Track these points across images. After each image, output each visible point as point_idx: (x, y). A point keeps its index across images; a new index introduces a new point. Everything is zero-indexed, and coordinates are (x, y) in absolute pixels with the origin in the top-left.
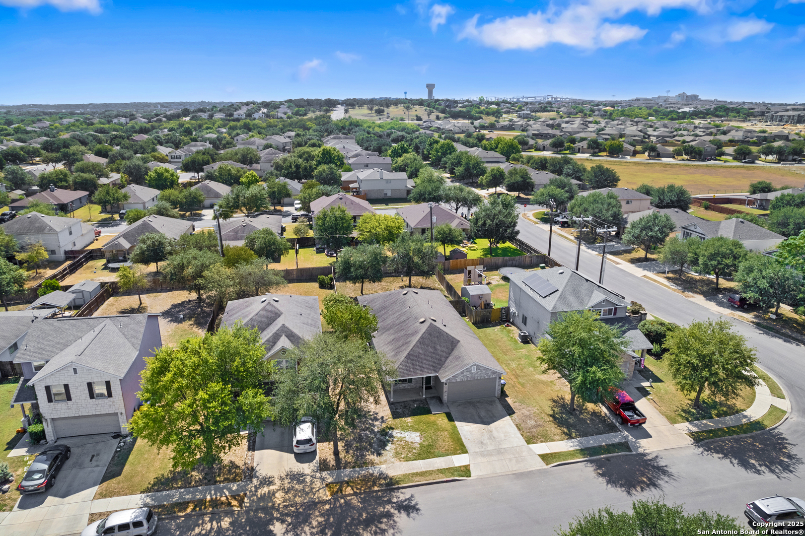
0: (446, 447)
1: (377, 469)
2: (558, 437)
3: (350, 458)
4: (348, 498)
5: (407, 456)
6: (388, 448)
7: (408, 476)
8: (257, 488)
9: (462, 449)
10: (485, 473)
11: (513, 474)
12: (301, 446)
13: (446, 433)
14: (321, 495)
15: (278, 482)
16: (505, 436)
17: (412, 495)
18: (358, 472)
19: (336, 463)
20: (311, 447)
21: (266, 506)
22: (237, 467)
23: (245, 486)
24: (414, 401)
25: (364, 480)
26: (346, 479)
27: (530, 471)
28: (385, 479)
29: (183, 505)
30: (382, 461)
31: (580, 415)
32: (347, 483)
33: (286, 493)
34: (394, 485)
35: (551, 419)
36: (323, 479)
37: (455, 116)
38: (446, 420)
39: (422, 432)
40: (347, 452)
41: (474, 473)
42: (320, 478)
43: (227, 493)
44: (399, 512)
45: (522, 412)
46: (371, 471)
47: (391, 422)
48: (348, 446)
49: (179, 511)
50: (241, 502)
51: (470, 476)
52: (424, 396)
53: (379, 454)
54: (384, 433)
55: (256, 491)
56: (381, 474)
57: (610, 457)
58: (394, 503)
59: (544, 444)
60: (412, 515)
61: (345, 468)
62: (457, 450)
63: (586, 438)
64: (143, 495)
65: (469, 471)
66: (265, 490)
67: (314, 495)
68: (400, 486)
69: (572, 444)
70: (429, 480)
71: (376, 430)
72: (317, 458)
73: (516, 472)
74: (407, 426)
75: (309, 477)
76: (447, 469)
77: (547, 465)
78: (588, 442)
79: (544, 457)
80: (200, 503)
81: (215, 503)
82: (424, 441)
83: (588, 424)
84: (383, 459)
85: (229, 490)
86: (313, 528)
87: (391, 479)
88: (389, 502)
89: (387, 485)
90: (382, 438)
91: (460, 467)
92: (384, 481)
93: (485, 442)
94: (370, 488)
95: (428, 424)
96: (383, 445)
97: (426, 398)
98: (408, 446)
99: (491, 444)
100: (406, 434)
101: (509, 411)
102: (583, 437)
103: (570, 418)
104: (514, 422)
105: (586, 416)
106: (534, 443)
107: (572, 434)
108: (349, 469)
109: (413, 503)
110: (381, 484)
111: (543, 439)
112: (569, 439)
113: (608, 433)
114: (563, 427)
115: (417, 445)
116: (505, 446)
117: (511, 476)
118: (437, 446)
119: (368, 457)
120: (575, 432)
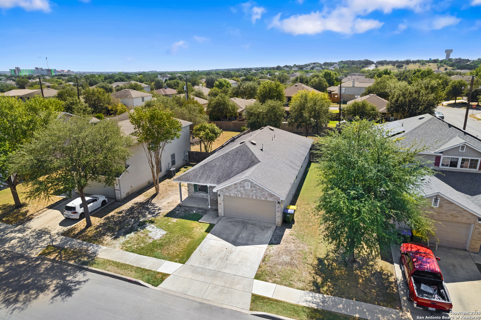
0: (172, 251)
1: (96, 248)
2: (301, 285)
3: (91, 233)
4: (45, 262)
5: (131, 247)
6: (128, 235)
8: (11, 232)
9: (183, 259)
10: (174, 289)
11: (201, 303)
13: (189, 240)
14: (34, 252)
15: (27, 233)
16: (240, 262)
17: (87, 280)
18: (83, 245)
19: (78, 233)
20: (73, 214)
22: (26, 215)
23: (8, 228)
25: (75, 252)
26: (66, 247)
27: (222, 309)
28: (90, 258)
30: (110, 243)
31: (356, 269)
33: (19, 242)
34: (87, 265)
35: (316, 262)
36: (53, 241)
38: (204, 230)
39: (170, 232)
41: (164, 285)
45: (287, 245)
46: (90, 248)
47: (159, 218)
48: (104, 225)
51: (156, 286)
52: (209, 207)
53: (115, 238)
54: (143, 223)
55: (7, 234)
56: (94, 253)
58: (64, 280)
59: (274, 285)
61: (79, 239)
62: (178, 258)
63: (337, 299)
65: (162, 280)
66: (13, 235)
67: (32, 250)
69: (310, 299)
71: (141, 220)
72: (73, 225)
73: (207, 302)
74: (166, 224)
75: (48, 236)
76: (146, 270)
77: (251, 309)
78: (336, 304)
79: (256, 299)
82: (161, 240)
83: (358, 283)
84: (113, 242)
87: (93, 260)
88: (63, 278)
92: (85, 259)
93: (212, 260)
94: (69, 260)
95: (184, 228)
97: (211, 209)
98: (143, 239)
99: (216, 264)
100: (155, 230)
101: (276, 240)
102: (334, 296)
103: (339, 269)
104: (266, 252)
105: (364, 274)
106: (263, 280)
107: (323, 287)
108: (79, 241)
109: (77, 287)
110: (80, 261)
111: (279, 280)
112: (313, 291)
113: (379, 305)
114: (320, 275)
115: (151, 241)
116: (226, 271)
117: (195, 303)
118: (166, 247)
119: (105, 237)
120: (329, 287)
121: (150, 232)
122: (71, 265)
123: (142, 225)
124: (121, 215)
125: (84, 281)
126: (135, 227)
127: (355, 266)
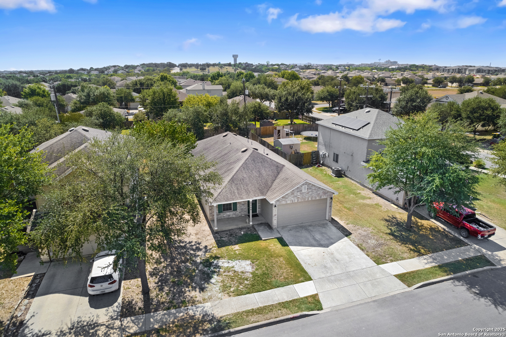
0: (284, 274)
1: (199, 309)
2: (407, 255)
3: (164, 297)
5: (237, 289)
6: (213, 280)
9: (304, 276)
10: (339, 304)
11: (374, 301)
12: (98, 286)
13: (281, 259)
18: (175, 314)
19: (144, 305)
20: (111, 285)
24: (241, 229)
25: (181, 326)
26: (156, 326)
28: (210, 322)
30: (206, 297)
34: (223, 329)
38: (279, 245)
39: (253, 260)
40: (161, 290)
42: (120, 328)
45: (358, 232)
46: (191, 312)
47: (215, 251)
48: (162, 283)
51: (322, 309)
52: (251, 223)
53: (202, 289)
54: (207, 263)
56: (206, 315)
57: (475, 273)
59: (395, 263)
61: (156, 310)
62: (299, 277)
63: (438, 254)
65: (319, 302)
68: (232, 330)
69: (426, 261)
71: (198, 260)
72: (120, 300)
73: (376, 298)
74: (235, 254)
76: (291, 301)
77: (409, 286)
79: (402, 277)
82: (257, 269)
84: (207, 294)
87: (219, 321)
90: (206, 269)
91: (306, 297)
92: (209, 326)
93: (328, 266)
95: (260, 251)
96: (207, 277)
97: (253, 225)
98: (238, 277)
99: (336, 267)
100: (234, 264)
101: (345, 232)
102: (434, 253)
103: (410, 235)
104: (354, 243)
105: (427, 233)
106: (384, 263)
107: (420, 251)
108: (161, 312)
110: (205, 330)
111: (392, 258)
112: (419, 255)
113: (458, 247)
114: (407, 244)
115: (249, 275)
116: (353, 269)
117: (372, 304)
118: (274, 274)
119: (189, 294)
120: (423, 249)
121: (233, 267)
123: (210, 264)
124: (164, 265)
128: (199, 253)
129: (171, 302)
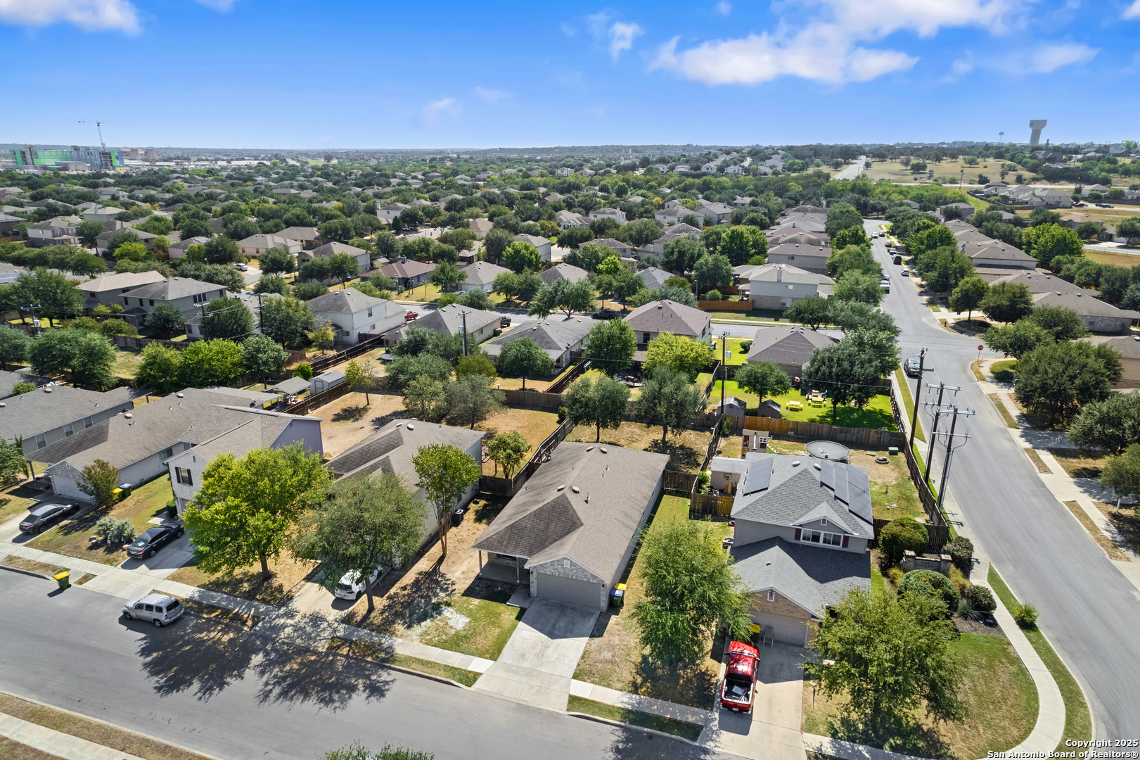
0: (481, 645)
1: (390, 641)
2: (619, 685)
3: (378, 620)
4: (339, 658)
5: (431, 639)
6: (423, 623)
7: (409, 660)
8: (278, 616)
9: (493, 654)
10: (488, 689)
11: (518, 704)
12: (342, 591)
13: (498, 630)
14: (320, 645)
15: (298, 618)
16: (557, 659)
17: (395, 680)
18: (373, 636)
19: (361, 620)
20: (350, 595)
21: (268, 636)
22: (282, 591)
23: (271, 611)
24: (502, 583)
25: (368, 646)
26: (354, 639)
27: (540, 709)
28: (387, 653)
29: (212, 608)
30: (405, 634)
31: (680, 669)
32: (352, 642)
33: (295, 631)
34: (388, 662)
35: (640, 659)
36: (335, 630)
37: (1054, 177)
38: (515, 614)
39: (474, 620)
40: (382, 613)
41: (477, 685)
43: (252, 613)
44: (364, 691)
45: (611, 638)
46: (383, 640)
47: (456, 597)
48: (388, 608)
49: (207, 613)
50: (255, 624)
51: (470, 686)
52: (518, 581)
53: (409, 627)
55: (274, 619)
56: (390, 647)
58: (370, 680)
59: (593, 685)
60: (372, 698)
61: (365, 628)
62: (487, 653)
63: (653, 700)
64: (198, 589)
65: (475, 680)
66: (282, 621)
67: (315, 642)
68: (392, 666)
69: (626, 700)
70: (424, 672)
71: (434, 601)
72: (350, 609)
73: (524, 703)
74: (467, 607)
75: (326, 624)
76: (455, 668)
77: (568, 710)
78: (651, 705)
79: (574, 701)
80: (226, 612)
81: (237, 617)
82: (465, 630)
83: (678, 683)
84: (407, 632)
85: (257, 609)
86: (282, 671)
87: (392, 656)
88: (368, 677)
89: (383, 660)
91: (470, 672)
92: (383, 655)
93: (527, 656)
94: (365, 656)
95: (490, 614)
96: (423, 618)
97: (519, 584)
98: (443, 629)
99: (531, 661)
100: (455, 616)
101: (598, 632)
102: (651, 697)
103: (663, 668)
104: (586, 647)
105: (687, 675)
106: (581, 680)
107: (641, 688)
108: (366, 631)
109: (387, 687)
110: (377, 657)
111: (597, 680)
112: (631, 692)
113: (692, 706)
114: (641, 675)
115: (453, 632)
116: (543, 669)
117: (513, 704)
118: (472, 640)
119: (396, 625)
120: (648, 688)
121: (450, 619)
122: (369, 662)
123: (437, 608)
124: (405, 592)
125: (392, 681)
126: (430, 611)
127: (680, 664)
128: (442, 594)
129: (379, 626)
